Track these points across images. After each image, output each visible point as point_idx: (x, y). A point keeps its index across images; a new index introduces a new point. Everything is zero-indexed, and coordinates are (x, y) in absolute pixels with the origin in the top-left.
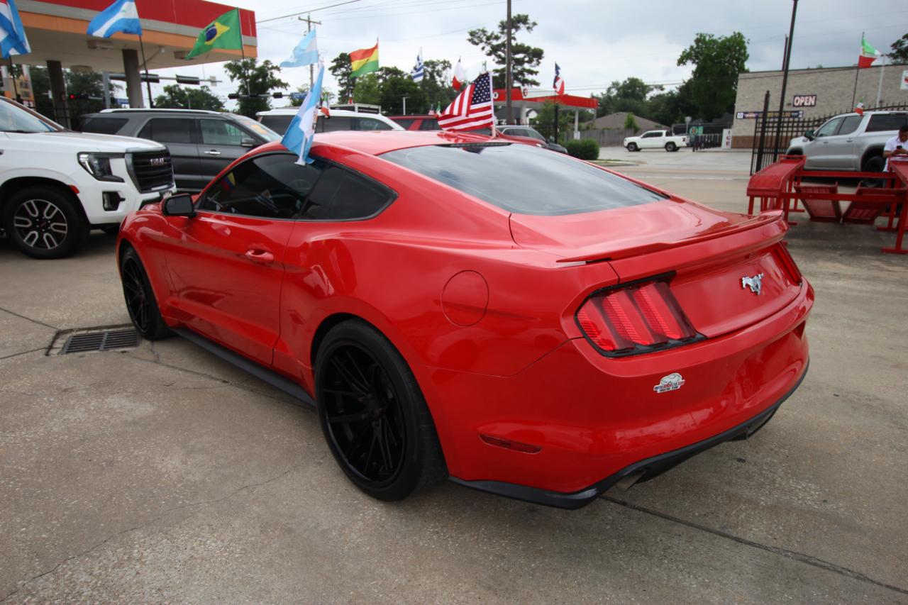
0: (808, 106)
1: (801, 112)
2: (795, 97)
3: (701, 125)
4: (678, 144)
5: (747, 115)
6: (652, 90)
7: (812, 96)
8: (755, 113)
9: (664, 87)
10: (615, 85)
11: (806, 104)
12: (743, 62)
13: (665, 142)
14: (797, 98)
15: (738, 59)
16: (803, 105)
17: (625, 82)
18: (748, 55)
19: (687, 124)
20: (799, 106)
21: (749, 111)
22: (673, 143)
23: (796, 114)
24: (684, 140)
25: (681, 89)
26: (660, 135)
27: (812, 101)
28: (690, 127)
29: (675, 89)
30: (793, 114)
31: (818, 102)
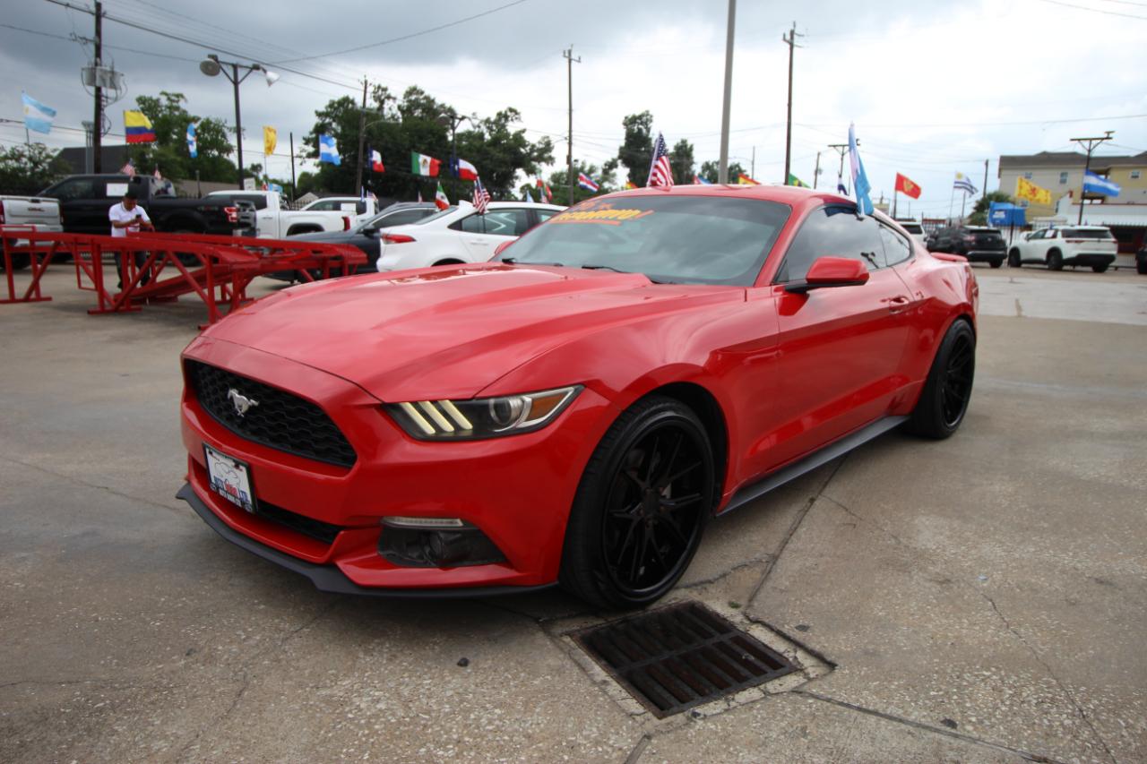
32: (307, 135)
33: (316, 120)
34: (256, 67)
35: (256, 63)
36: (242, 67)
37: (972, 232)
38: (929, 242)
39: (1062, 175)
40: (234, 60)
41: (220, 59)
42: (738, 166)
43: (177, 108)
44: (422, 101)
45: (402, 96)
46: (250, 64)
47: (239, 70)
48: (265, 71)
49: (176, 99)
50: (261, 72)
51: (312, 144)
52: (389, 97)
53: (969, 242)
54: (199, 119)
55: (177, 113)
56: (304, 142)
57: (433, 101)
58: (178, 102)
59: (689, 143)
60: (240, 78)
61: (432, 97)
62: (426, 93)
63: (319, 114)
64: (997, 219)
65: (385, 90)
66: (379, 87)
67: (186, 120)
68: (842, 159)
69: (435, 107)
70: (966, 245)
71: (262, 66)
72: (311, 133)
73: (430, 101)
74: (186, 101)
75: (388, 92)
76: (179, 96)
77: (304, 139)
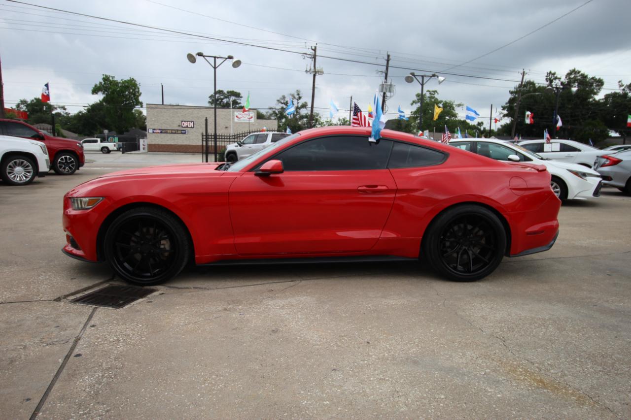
0: (190, 127)
1: (187, 131)
2: (182, 121)
3: (116, 136)
4: (111, 148)
5: (155, 131)
6: (56, 109)
7: (192, 122)
8: (160, 130)
9: (66, 107)
10: (24, 102)
11: (189, 126)
12: (138, 96)
13: (101, 147)
14: (183, 122)
15: (134, 95)
16: (187, 126)
17: (33, 101)
18: (141, 93)
19: (106, 135)
20: (185, 127)
21: (156, 128)
22: (107, 148)
23: (184, 132)
24: (115, 146)
25: (88, 110)
26: (96, 141)
27: (192, 124)
28: (108, 137)
29: (84, 110)
30: (183, 132)
31: (195, 126)
32: (504, 105)
33: (510, 96)
34: (434, 76)
35: (434, 73)
36: (426, 76)
40: (423, 74)
41: (416, 74)
43: (434, 98)
44: (579, 78)
45: (565, 77)
46: (431, 74)
47: (425, 78)
48: (438, 77)
49: (433, 93)
50: (436, 77)
51: (506, 109)
52: (556, 78)
54: (442, 101)
55: (433, 100)
56: (502, 108)
57: (586, 77)
58: (434, 94)
60: (424, 82)
61: (586, 74)
62: (582, 72)
63: (511, 93)
65: (554, 74)
66: (550, 72)
67: (437, 102)
69: (588, 80)
71: (436, 74)
72: (506, 104)
73: (584, 77)
74: (438, 94)
75: (555, 75)
76: (435, 91)
77: (502, 107)
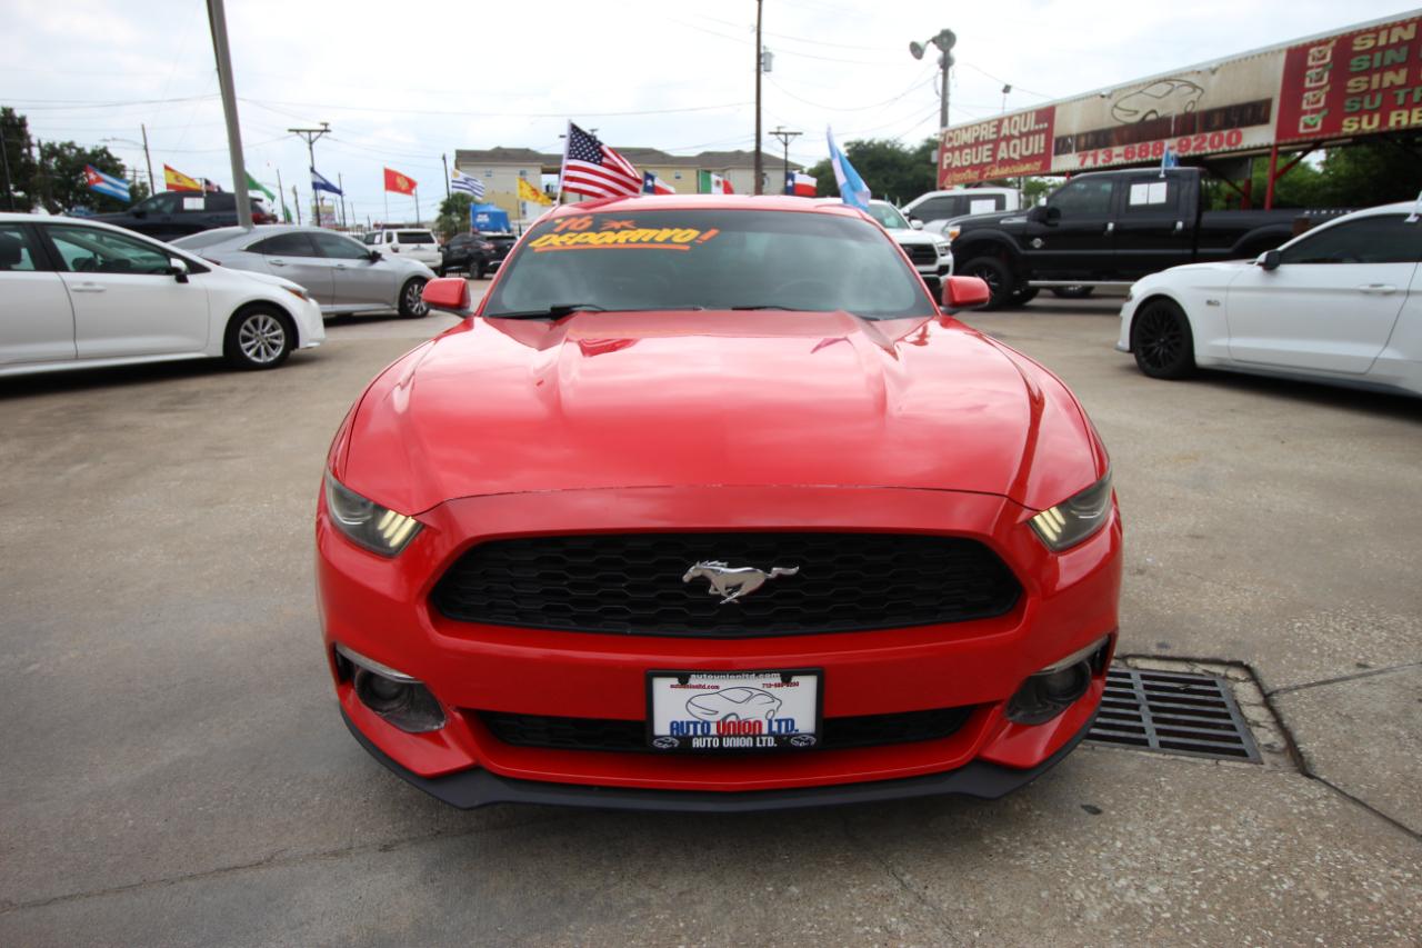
37: (489, 239)
38: (443, 252)
39: (522, 173)
42: (104, 151)
53: (488, 251)
59: (18, 114)
64: (481, 223)
68: (311, 148)
70: (486, 254)
